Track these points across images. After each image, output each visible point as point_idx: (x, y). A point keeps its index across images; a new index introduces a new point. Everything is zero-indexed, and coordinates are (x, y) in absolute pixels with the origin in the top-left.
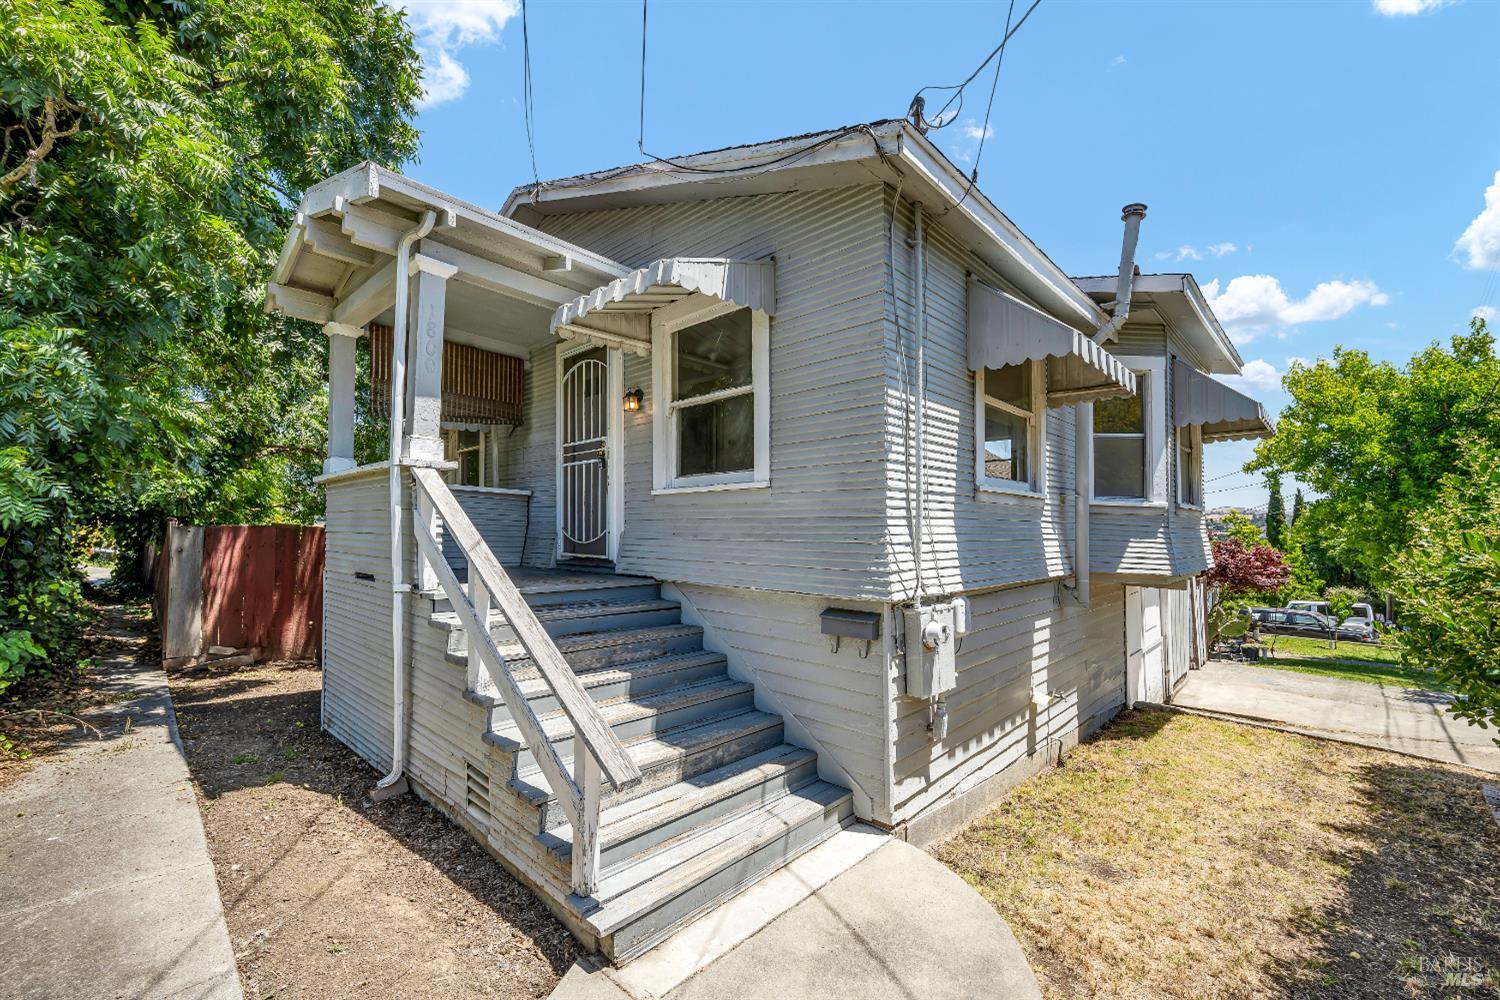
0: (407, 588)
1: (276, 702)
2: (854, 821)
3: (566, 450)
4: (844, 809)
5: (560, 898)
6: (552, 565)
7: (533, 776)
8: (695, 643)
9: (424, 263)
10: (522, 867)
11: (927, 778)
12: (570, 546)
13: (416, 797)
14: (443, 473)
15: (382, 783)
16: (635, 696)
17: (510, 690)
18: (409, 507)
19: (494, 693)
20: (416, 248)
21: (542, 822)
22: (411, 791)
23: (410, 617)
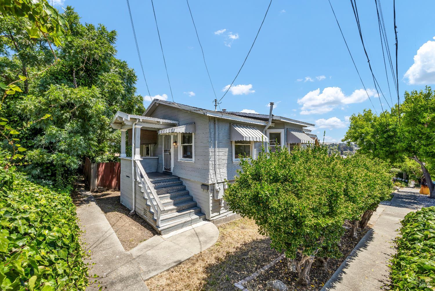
0: (135, 180)
1: (112, 198)
2: (205, 219)
3: (164, 150)
4: (204, 218)
5: (155, 227)
6: (162, 172)
7: (152, 210)
8: (184, 189)
9: (137, 126)
10: (150, 223)
11: (219, 213)
12: (165, 169)
13: (136, 215)
14: (140, 161)
15: (131, 212)
16: (171, 198)
17: (149, 197)
18: (135, 166)
19: (147, 198)
20: (136, 124)
21: (153, 217)
22: (136, 213)
23: (135, 185)
